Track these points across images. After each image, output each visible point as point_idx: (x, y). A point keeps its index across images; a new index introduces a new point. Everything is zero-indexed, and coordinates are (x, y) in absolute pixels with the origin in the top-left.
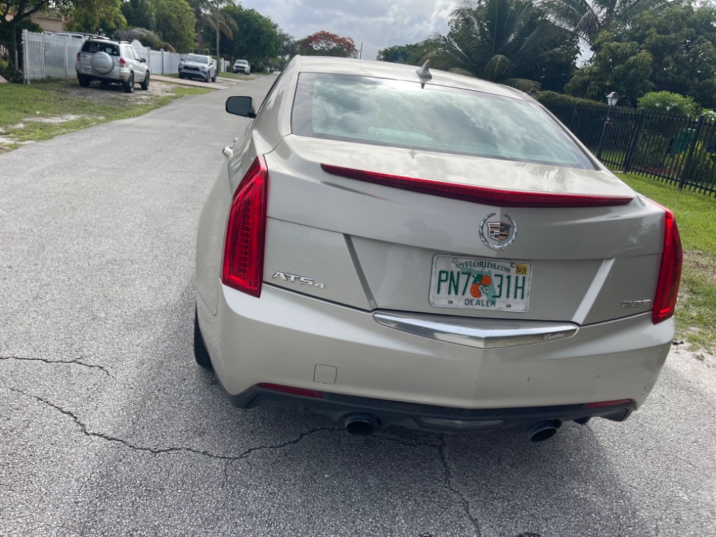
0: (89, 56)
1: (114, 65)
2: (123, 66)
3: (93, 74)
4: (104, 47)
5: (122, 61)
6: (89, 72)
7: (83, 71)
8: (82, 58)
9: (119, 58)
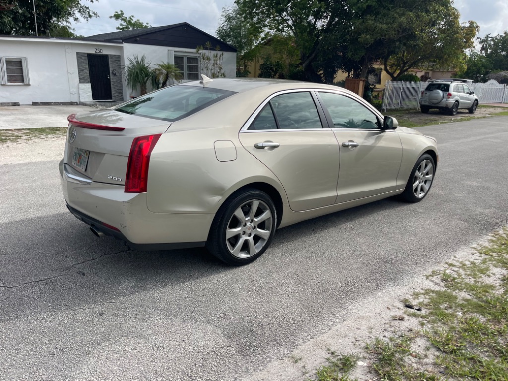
0: (428, 93)
1: (443, 97)
2: (449, 98)
3: (429, 104)
4: (439, 87)
5: (450, 95)
6: (427, 104)
7: (423, 103)
8: (424, 95)
9: (448, 93)
